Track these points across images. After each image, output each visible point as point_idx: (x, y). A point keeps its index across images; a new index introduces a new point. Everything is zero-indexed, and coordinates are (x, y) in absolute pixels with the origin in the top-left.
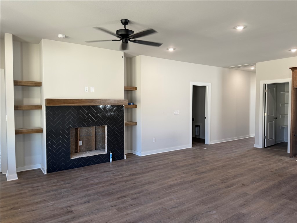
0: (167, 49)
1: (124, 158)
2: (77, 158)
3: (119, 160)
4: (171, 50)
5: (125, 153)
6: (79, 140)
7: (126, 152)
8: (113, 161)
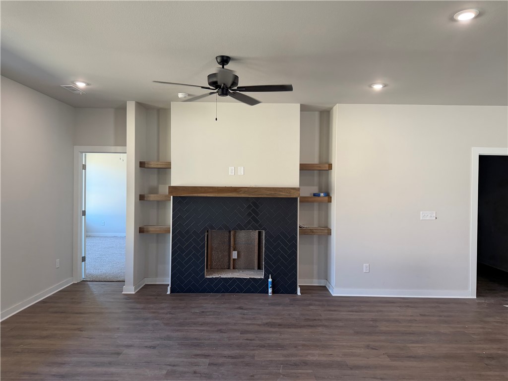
0: (370, 86)
1: (296, 293)
2: (214, 277)
3: (286, 293)
4: (378, 87)
5: (298, 284)
6: (232, 249)
7: (300, 282)
8: (273, 292)
